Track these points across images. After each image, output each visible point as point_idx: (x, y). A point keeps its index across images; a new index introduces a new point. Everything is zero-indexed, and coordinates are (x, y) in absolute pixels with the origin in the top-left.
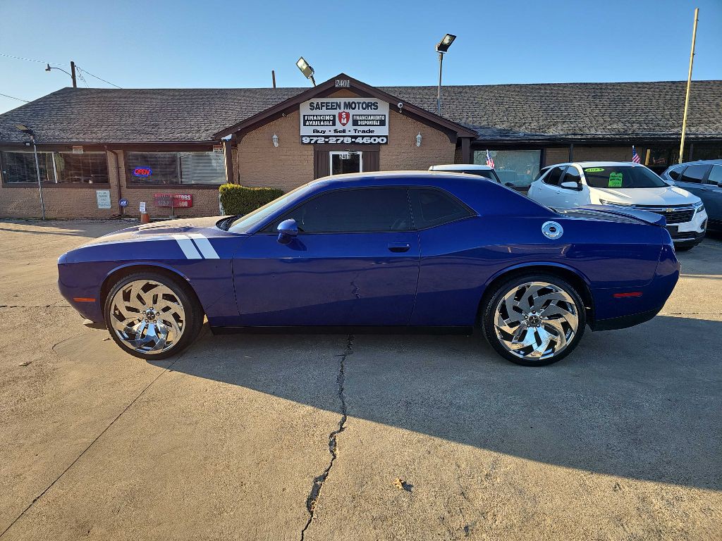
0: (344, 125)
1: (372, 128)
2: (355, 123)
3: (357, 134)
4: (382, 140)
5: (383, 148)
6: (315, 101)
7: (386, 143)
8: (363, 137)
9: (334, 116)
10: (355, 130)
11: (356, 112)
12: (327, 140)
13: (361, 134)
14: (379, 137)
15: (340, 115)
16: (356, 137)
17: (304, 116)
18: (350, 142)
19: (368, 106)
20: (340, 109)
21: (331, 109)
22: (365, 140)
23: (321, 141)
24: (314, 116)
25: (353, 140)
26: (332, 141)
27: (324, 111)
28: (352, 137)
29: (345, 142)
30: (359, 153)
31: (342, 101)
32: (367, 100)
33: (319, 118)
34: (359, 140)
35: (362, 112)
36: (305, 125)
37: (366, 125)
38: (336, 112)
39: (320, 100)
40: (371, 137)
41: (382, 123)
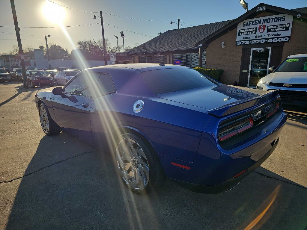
0: (261, 32)
1: (279, 33)
2: (269, 31)
3: (269, 37)
4: (286, 39)
5: (286, 44)
6: (246, 21)
7: (288, 41)
8: (273, 38)
9: (256, 28)
10: (268, 35)
11: (270, 24)
12: (250, 42)
13: (271, 37)
14: (283, 37)
15: (260, 27)
16: (268, 39)
17: (239, 30)
18: (264, 42)
19: (278, 19)
20: (260, 23)
21: (255, 24)
22: (274, 41)
23: (247, 43)
24: (244, 29)
25: (266, 41)
26: (254, 42)
27: (251, 26)
28: (266, 39)
29: (261, 42)
30: (269, 48)
31: (262, 19)
32: (278, 16)
33: (247, 30)
34: (270, 41)
35: (274, 23)
36: (239, 35)
37: (276, 31)
38: (257, 26)
39: (249, 21)
40: (278, 38)
41: (287, 29)
